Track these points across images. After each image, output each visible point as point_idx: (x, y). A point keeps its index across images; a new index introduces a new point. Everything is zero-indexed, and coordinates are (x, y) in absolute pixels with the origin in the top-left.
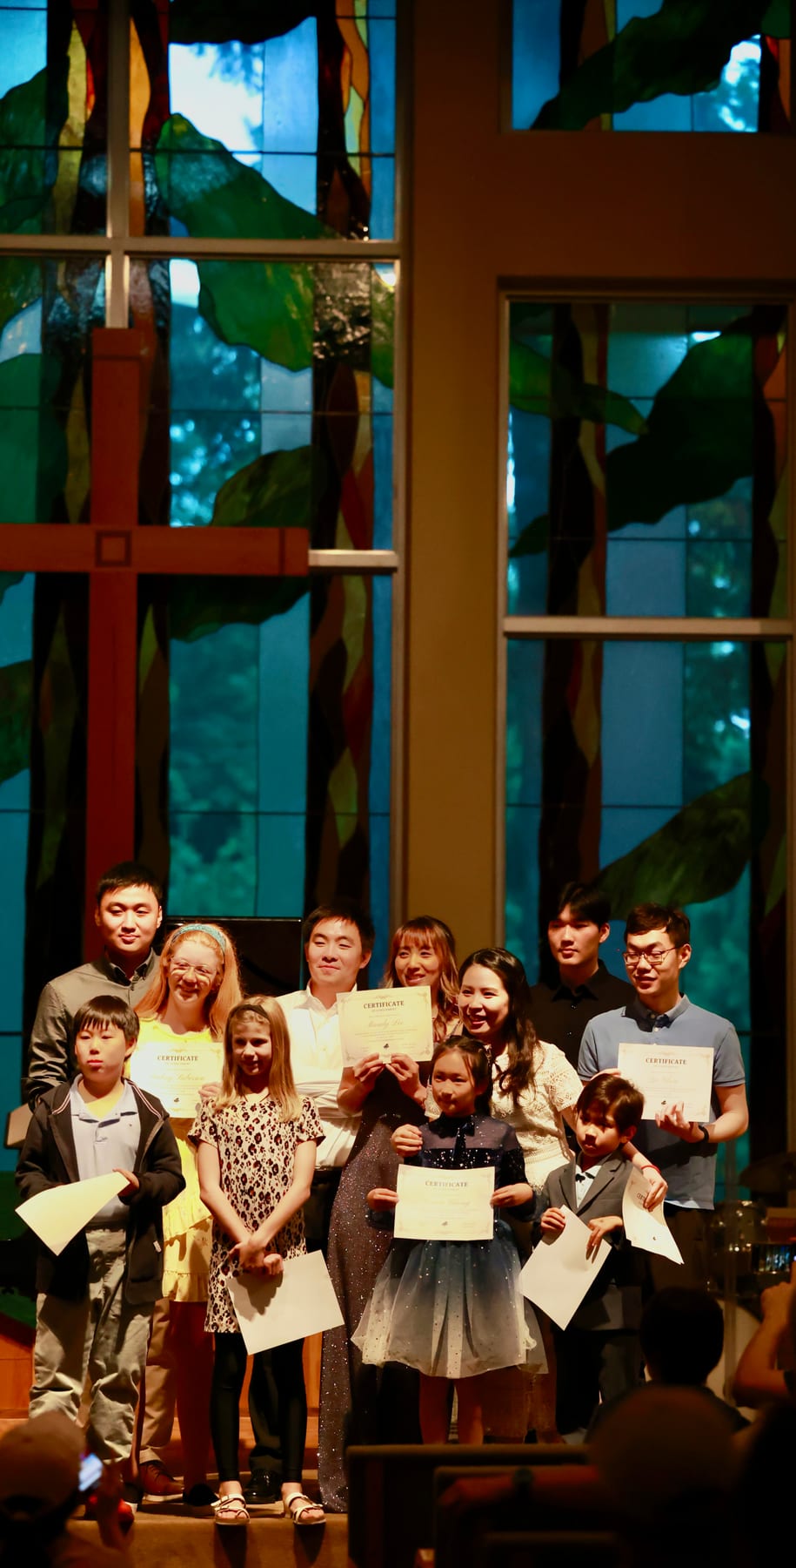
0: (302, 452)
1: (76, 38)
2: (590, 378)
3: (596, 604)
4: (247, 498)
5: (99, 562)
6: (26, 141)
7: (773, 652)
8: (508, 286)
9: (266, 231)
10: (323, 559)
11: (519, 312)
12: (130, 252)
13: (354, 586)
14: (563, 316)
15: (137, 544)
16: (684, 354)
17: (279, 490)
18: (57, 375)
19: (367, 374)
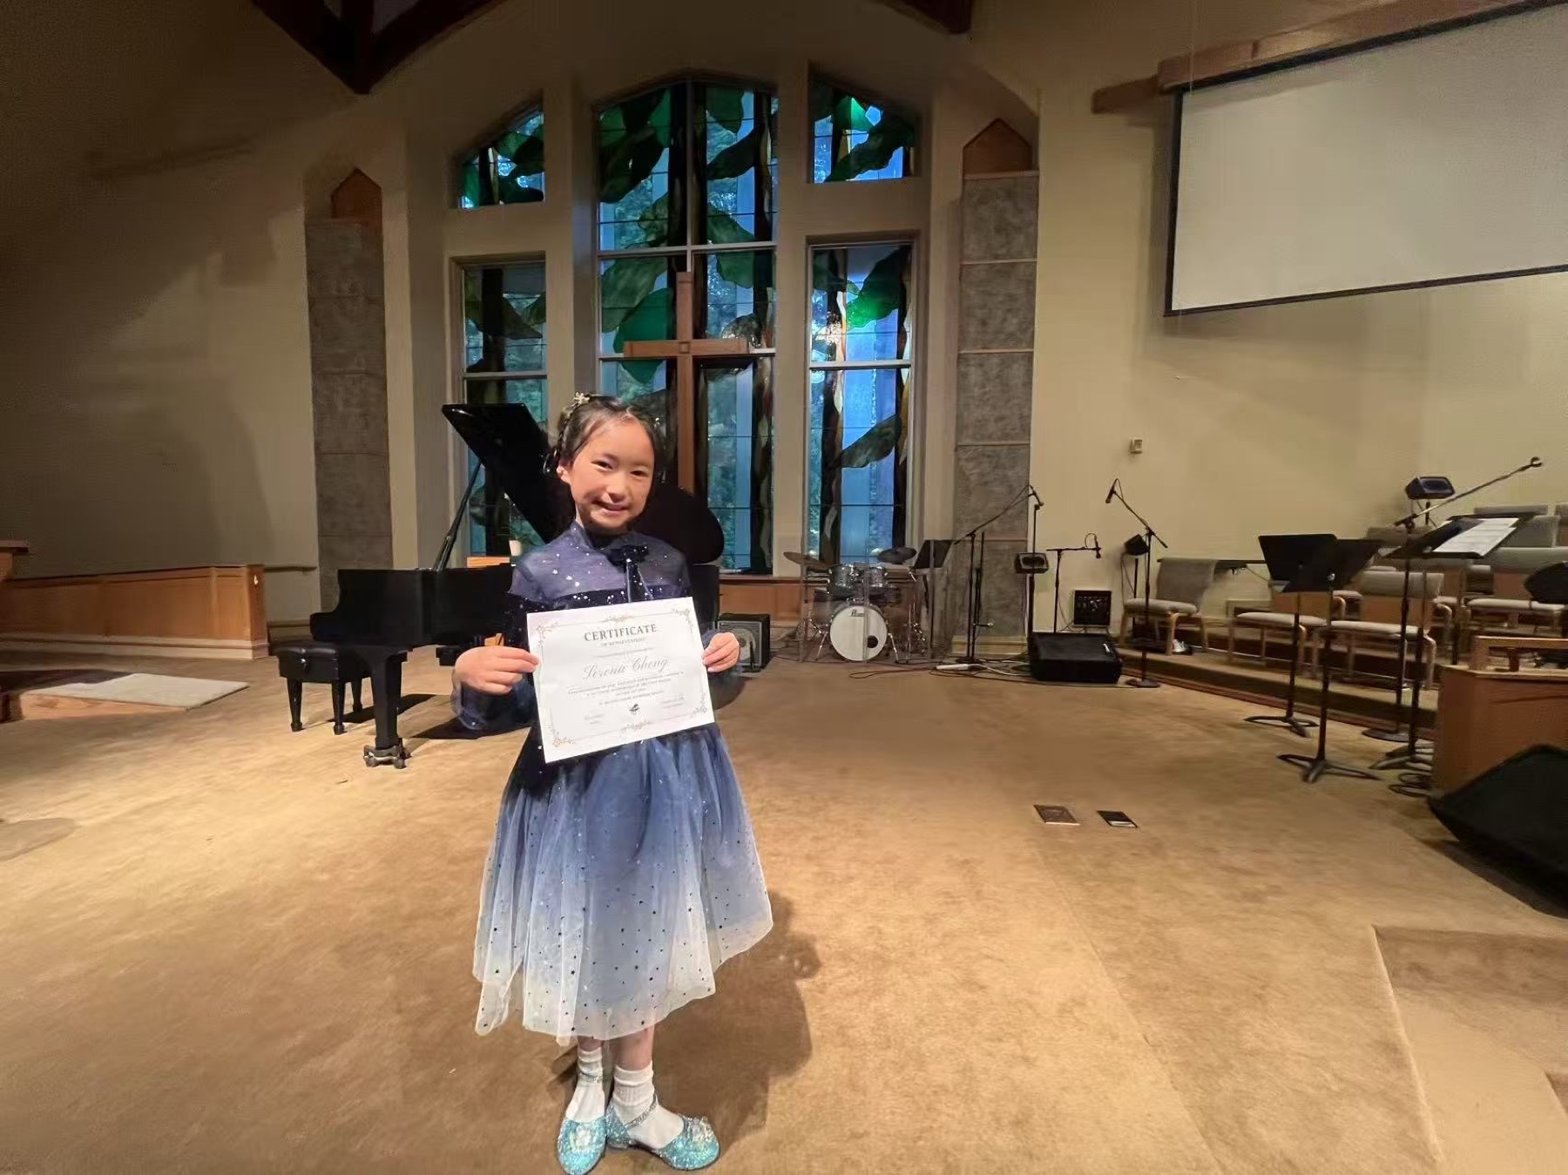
0: (750, 315)
1: (677, 181)
2: (841, 276)
3: (842, 358)
5: (681, 353)
6: (662, 217)
7: (904, 371)
8: (810, 240)
9: (738, 241)
10: (757, 351)
11: (817, 254)
12: (693, 251)
13: (767, 361)
14: (832, 254)
15: (692, 346)
16: (874, 265)
17: (742, 329)
18: (672, 295)
19: (771, 289)
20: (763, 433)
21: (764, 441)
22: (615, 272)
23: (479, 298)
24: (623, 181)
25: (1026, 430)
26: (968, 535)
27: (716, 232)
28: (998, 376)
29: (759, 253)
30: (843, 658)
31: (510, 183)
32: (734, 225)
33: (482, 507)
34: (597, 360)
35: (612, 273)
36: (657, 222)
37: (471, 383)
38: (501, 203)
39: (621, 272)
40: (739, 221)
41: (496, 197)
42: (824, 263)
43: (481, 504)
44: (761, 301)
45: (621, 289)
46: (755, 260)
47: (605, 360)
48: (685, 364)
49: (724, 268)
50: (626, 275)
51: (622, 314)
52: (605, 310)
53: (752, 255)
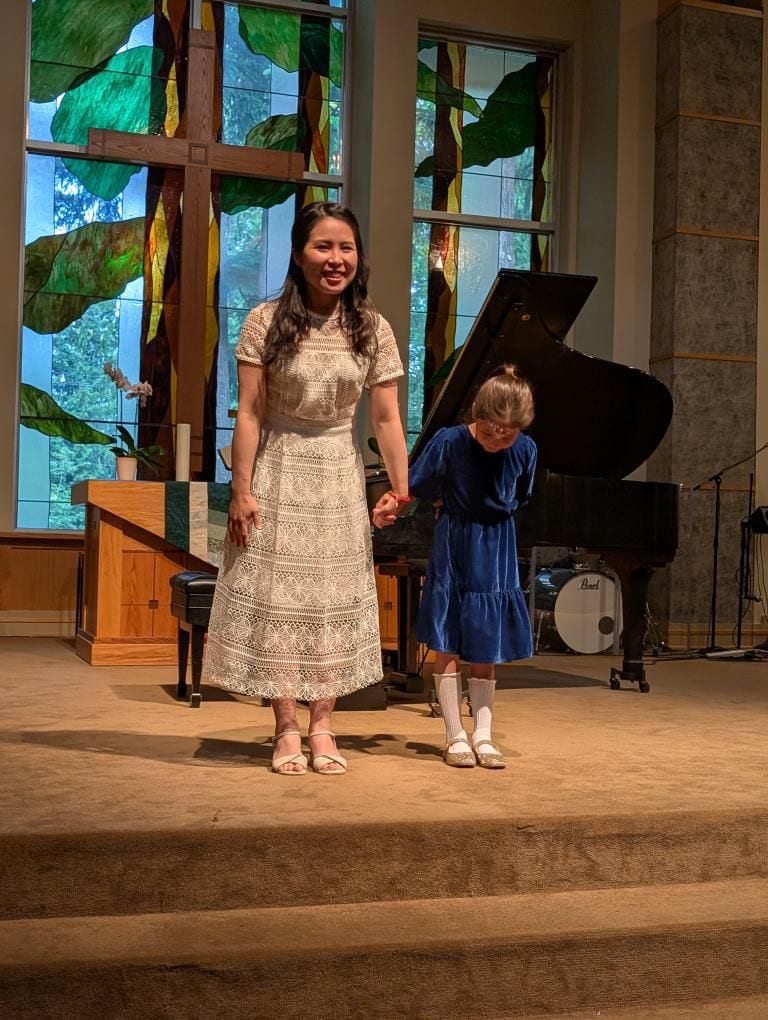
0: (292, 118)
2: (456, 86)
3: (457, 206)
4: (263, 139)
5: (190, 160)
7: (542, 240)
8: (423, 25)
10: (306, 175)
11: (422, 45)
13: (318, 192)
14: (442, 49)
15: (210, 152)
16: (502, 78)
17: (280, 136)
18: (161, 59)
19: (327, 79)
22: (59, 2)
25: (752, 342)
26: (711, 480)
28: (719, 269)
29: (308, 18)
30: (572, 653)
34: (24, 148)
35: (52, 2)
39: (69, 4)
42: (431, 60)
44: (311, 97)
45: (68, 32)
46: (303, 29)
47: (31, 151)
48: (199, 181)
49: (252, 32)
50: (78, 10)
51: (69, 76)
52: (37, 64)
53: (298, 20)
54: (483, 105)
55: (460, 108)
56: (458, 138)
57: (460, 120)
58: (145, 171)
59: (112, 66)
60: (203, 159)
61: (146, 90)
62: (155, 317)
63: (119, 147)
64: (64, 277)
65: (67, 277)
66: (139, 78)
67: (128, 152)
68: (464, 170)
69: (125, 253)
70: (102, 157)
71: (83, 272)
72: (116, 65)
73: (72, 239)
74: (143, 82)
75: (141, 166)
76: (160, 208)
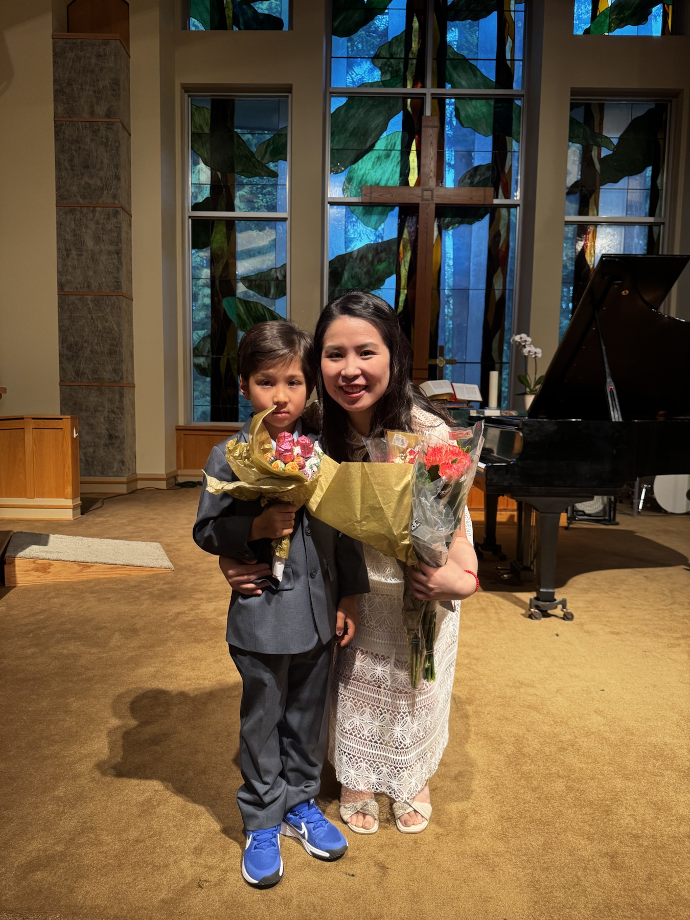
0: (488, 166)
1: (415, 19)
2: (597, 131)
3: (595, 213)
4: (469, 181)
5: (423, 200)
6: (398, 56)
7: (655, 229)
8: (574, 92)
9: (478, 87)
10: (496, 201)
11: (573, 106)
12: (432, 94)
13: (504, 211)
14: (588, 107)
15: (435, 193)
16: (630, 121)
17: (480, 178)
18: (407, 138)
19: (511, 138)
20: (498, 286)
21: (498, 294)
22: (346, 111)
23: (207, 130)
24: (357, 16)
27: (455, 75)
29: (498, 100)
31: (244, 6)
32: (474, 70)
33: (207, 357)
34: (326, 203)
35: (343, 112)
36: (392, 61)
37: (196, 222)
38: (236, 29)
39: (352, 112)
40: (479, 65)
41: (229, 21)
42: (580, 115)
43: (205, 354)
44: (500, 151)
45: (351, 129)
46: (495, 107)
47: (332, 204)
48: (427, 211)
49: (462, 114)
50: (357, 115)
51: (352, 155)
52: (334, 151)
53: (492, 103)
54: (615, 142)
55: (599, 147)
56: (598, 166)
57: (599, 154)
58: (397, 209)
59: (377, 146)
60: (430, 197)
61: (398, 157)
62: (402, 298)
63: (381, 195)
64: (350, 278)
65: (352, 278)
66: (393, 152)
67: (387, 198)
68: (601, 187)
69: (385, 261)
70: (370, 203)
71: (361, 274)
72: (380, 145)
73: (355, 255)
74: (396, 155)
75: (395, 206)
76: (406, 231)
